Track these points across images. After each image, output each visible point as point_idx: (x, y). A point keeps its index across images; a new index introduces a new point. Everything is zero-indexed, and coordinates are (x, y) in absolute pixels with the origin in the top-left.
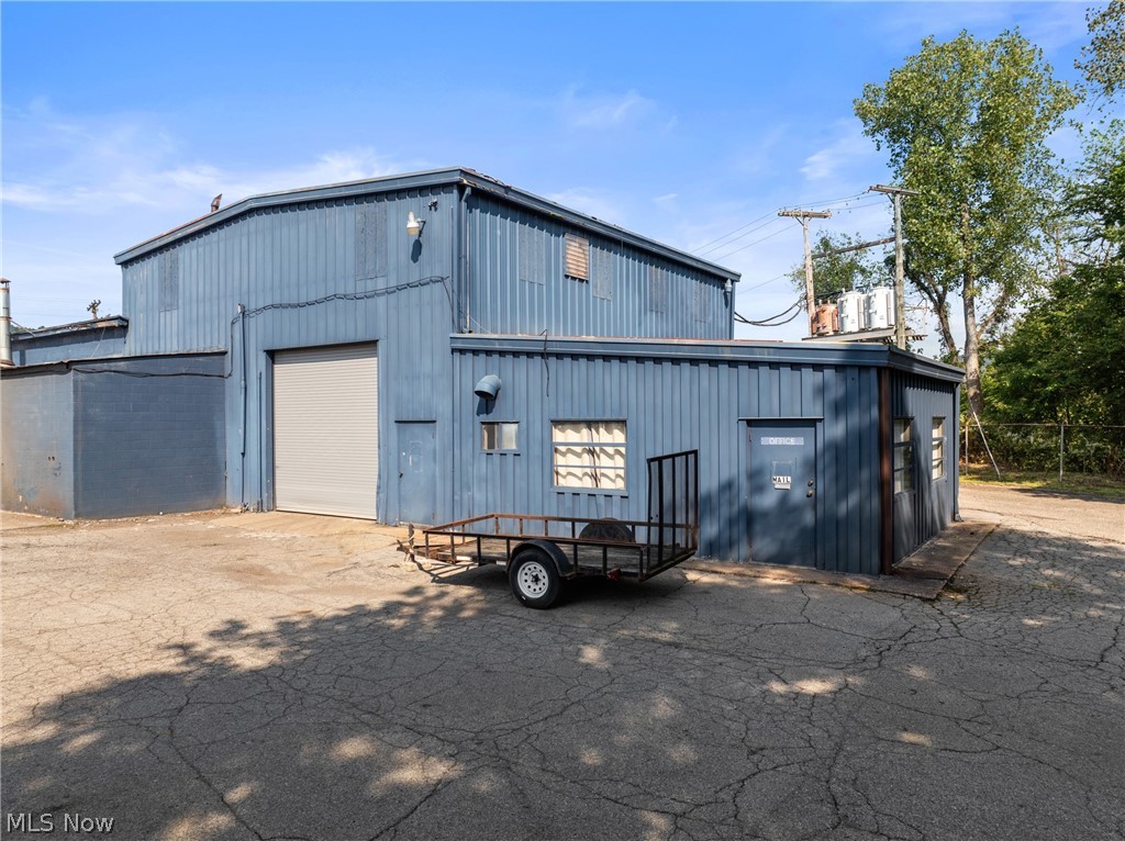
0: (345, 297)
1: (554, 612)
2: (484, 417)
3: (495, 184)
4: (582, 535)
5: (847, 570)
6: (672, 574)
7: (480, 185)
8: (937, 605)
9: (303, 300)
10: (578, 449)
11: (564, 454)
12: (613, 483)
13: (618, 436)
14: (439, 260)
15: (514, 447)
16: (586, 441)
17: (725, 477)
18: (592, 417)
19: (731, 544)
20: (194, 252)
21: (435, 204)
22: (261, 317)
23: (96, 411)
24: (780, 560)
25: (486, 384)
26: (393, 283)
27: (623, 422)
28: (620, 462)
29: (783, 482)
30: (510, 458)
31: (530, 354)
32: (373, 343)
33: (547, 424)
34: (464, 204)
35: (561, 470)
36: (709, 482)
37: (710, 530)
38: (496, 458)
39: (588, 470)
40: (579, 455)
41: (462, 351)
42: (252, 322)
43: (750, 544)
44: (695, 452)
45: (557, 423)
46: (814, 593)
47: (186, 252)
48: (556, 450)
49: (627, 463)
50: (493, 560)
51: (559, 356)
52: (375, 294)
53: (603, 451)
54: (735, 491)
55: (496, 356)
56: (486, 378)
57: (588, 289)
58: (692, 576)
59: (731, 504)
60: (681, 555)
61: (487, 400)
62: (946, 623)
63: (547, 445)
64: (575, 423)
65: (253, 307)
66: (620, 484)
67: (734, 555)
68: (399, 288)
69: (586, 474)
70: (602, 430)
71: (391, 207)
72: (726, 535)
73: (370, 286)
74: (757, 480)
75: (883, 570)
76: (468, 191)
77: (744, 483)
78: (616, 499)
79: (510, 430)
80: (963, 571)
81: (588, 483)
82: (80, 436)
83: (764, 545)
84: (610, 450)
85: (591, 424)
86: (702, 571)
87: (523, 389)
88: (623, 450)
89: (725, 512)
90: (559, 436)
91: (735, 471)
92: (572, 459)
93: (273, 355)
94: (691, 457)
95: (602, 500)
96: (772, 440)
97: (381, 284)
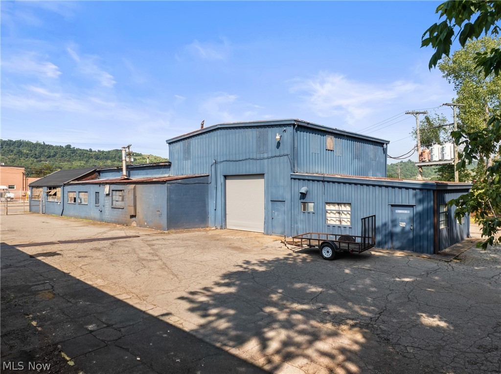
0: (253, 159)
1: (333, 261)
2: (302, 201)
3: (305, 122)
4: (339, 240)
5: (423, 252)
6: (367, 252)
7: (300, 124)
8: (450, 263)
9: (238, 159)
10: (335, 212)
11: (329, 213)
12: (346, 223)
13: (348, 208)
14: (286, 149)
15: (312, 211)
16: (337, 209)
17: (384, 221)
18: (339, 202)
19: (386, 243)
20: (197, 141)
21: (285, 130)
22: (222, 164)
23: (173, 196)
24: (401, 249)
25: (303, 190)
26: (270, 155)
27: (350, 204)
28: (349, 216)
29: (403, 224)
30: (311, 214)
31: (318, 181)
32: (263, 175)
33: (324, 203)
34: (295, 130)
35: (328, 218)
36: (379, 223)
37: (379, 238)
38: (306, 214)
39: (338, 219)
40: (335, 214)
41: (295, 179)
42: (219, 166)
43: (392, 243)
44: (375, 216)
45: (327, 203)
46: (411, 259)
47: (193, 141)
48: (327, 212)
49: (351, 217)
50: (314, 246)
51: (328, 182)
52: (264, 159)
53: (343, 213)
54: (387, 226)
55: (306, 181)
56: (303, 188)
57: (333, 153)
58: (373, 253)
59: (386, 230)
60: (370, 246)
61: (303, 195)
62: (450, 267)
63: (324, 210)
64: (333, 204)
65: (219, 161)
66: (349, 224)
67: (386, 246)
68: (272, 157)
69: (337, 220)
70: (343, 206)
71: (270, 130)
72: (384, 240)
73: (262, 156)
74: (394, 222)
75: (434, 253)
76: (296, 126)
77: (390, 224)
78: (348, 228)
79: (311, 205)
80: (463, 254)
81: (338, 223)
82: (168, 204)
83: (397, 244)
84: (346, 213)
85: (338, 204)
86: (376, 251)
87: (316, 192)
88: (350, 213)
89: (384, 232)
90: (328, 207)
91: (387, 220)
92: (332, 215)
93: (226, 177)
94: (374, 217)
95: (343, 229)
96: (399, 211)
97: (266, 155)
